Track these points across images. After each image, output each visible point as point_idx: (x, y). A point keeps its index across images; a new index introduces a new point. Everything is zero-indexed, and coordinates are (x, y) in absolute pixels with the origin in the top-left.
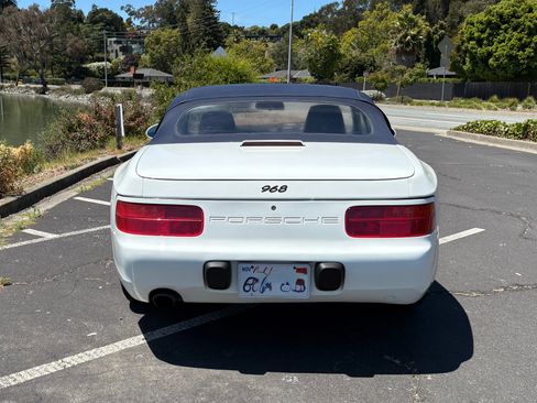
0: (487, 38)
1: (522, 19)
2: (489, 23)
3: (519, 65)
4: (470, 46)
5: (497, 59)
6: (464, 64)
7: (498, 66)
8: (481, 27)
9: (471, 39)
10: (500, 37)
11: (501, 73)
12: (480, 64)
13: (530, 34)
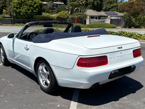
0: (19, 7)
1: (27, 3)
2: (19, 3)
3: (28, 15)
4: (15, 9)
5: (22, 13)
6: (14, 14)
7: (23, 15)
8: (17, 4)
9: (14, 7)
10: (22, 7)
11: (24, 17)
12: (18, 14)
13: (30, 7)
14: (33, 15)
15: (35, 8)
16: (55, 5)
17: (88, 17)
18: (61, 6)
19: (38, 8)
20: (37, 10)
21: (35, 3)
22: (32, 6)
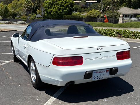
0: (50, 7)
1: (58, 2)
2: (50, 3)
3: (59, 14)
4: (46, 9)
5: (53, 13)
6: (45, 14)
7: (54, 15)
8: (48, 4)
9: (46, 7)
10: (53, 7)
11: (54, 16)
12: (49, 14)
13: (60, 6)
14: (63, 15)
15: (65, 8)
16: (88, 3)
17: (121, 16)
18: (94, 4)
19: (69, 8)
20: (68, 10)
21: (66, 3)
22: (63, 6)
